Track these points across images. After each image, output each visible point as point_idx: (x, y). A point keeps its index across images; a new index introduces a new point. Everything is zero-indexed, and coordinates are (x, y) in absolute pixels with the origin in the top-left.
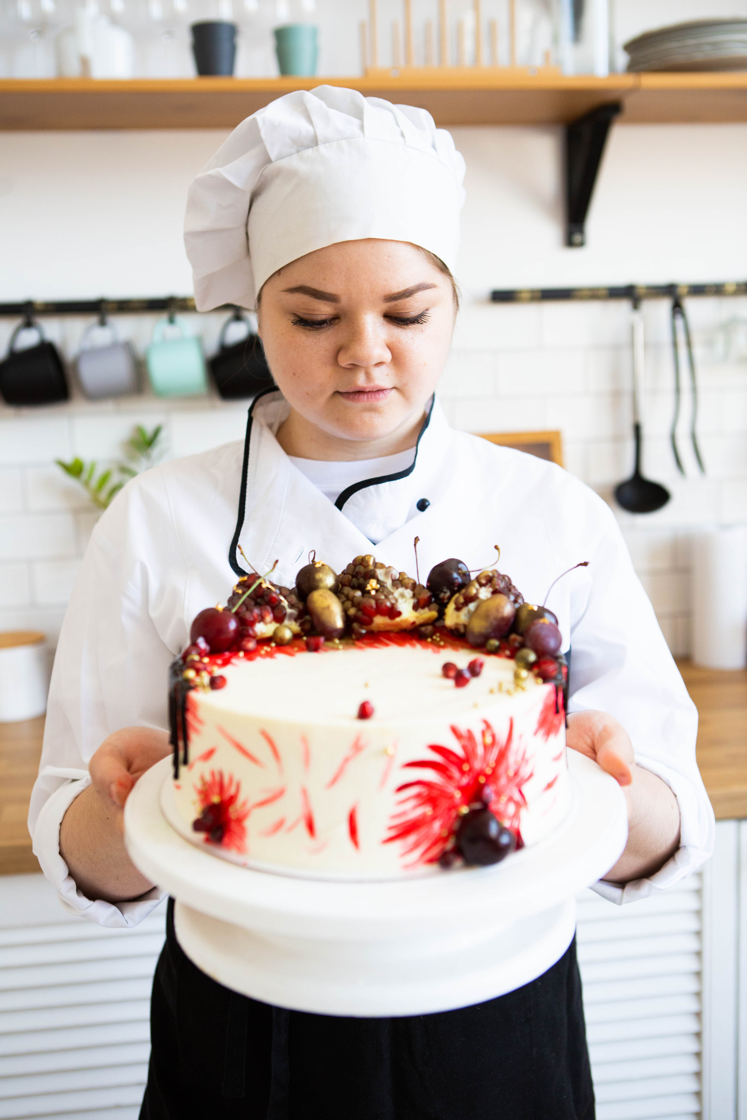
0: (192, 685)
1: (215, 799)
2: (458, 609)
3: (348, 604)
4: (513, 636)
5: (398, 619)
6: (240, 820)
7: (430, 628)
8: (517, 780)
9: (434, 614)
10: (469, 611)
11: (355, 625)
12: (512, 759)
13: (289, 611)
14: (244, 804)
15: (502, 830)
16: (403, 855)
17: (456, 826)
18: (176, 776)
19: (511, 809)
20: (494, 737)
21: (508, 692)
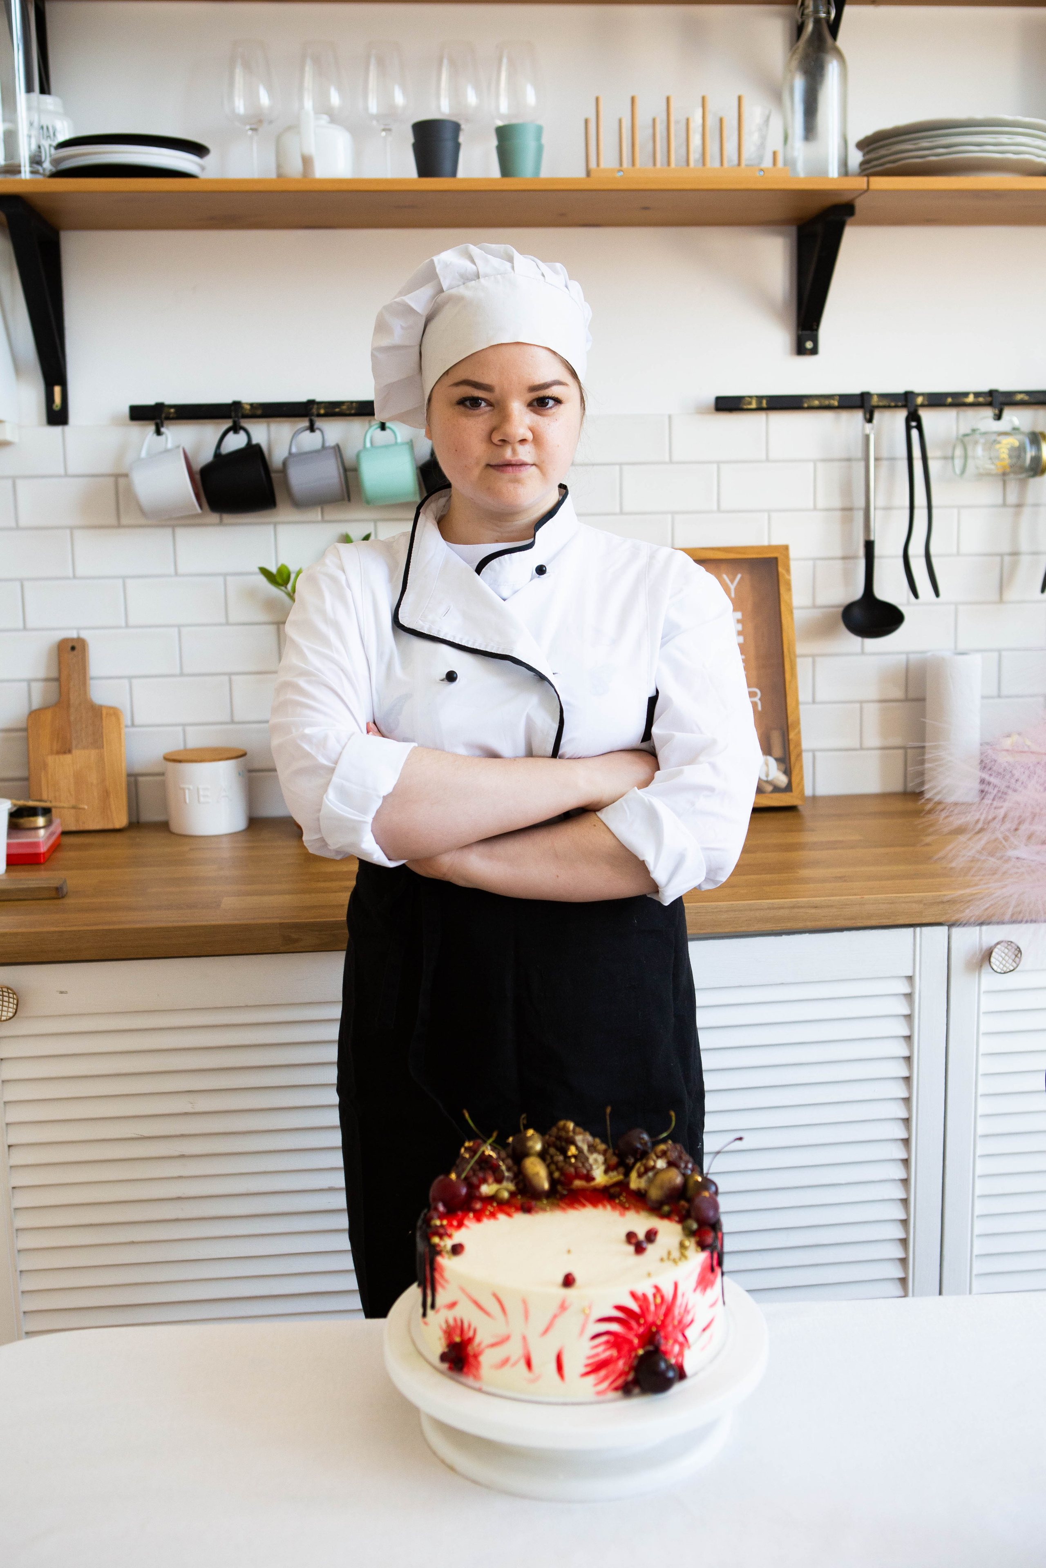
0: (438, 1249)
1: (457, 1339)
2: (640, 1176)
3: (553, 1167)
4: (683, 1203)
5: (593, 1184)
6: (476, 1356)
7: (617, 1189)
8: (681, 1327)
9: (621, 1177)
10: (649, 1178)
11: (559, 1188)
12: (677, 1311)
13: (507, 1174)
14: (479, 1344)
15: (670, 1367)
16: (596, 1385)
17: (635, 1363)
18: (424, 1315)
19: (676, 1348)
20: (662, 1297)
21: (674, 1261)
